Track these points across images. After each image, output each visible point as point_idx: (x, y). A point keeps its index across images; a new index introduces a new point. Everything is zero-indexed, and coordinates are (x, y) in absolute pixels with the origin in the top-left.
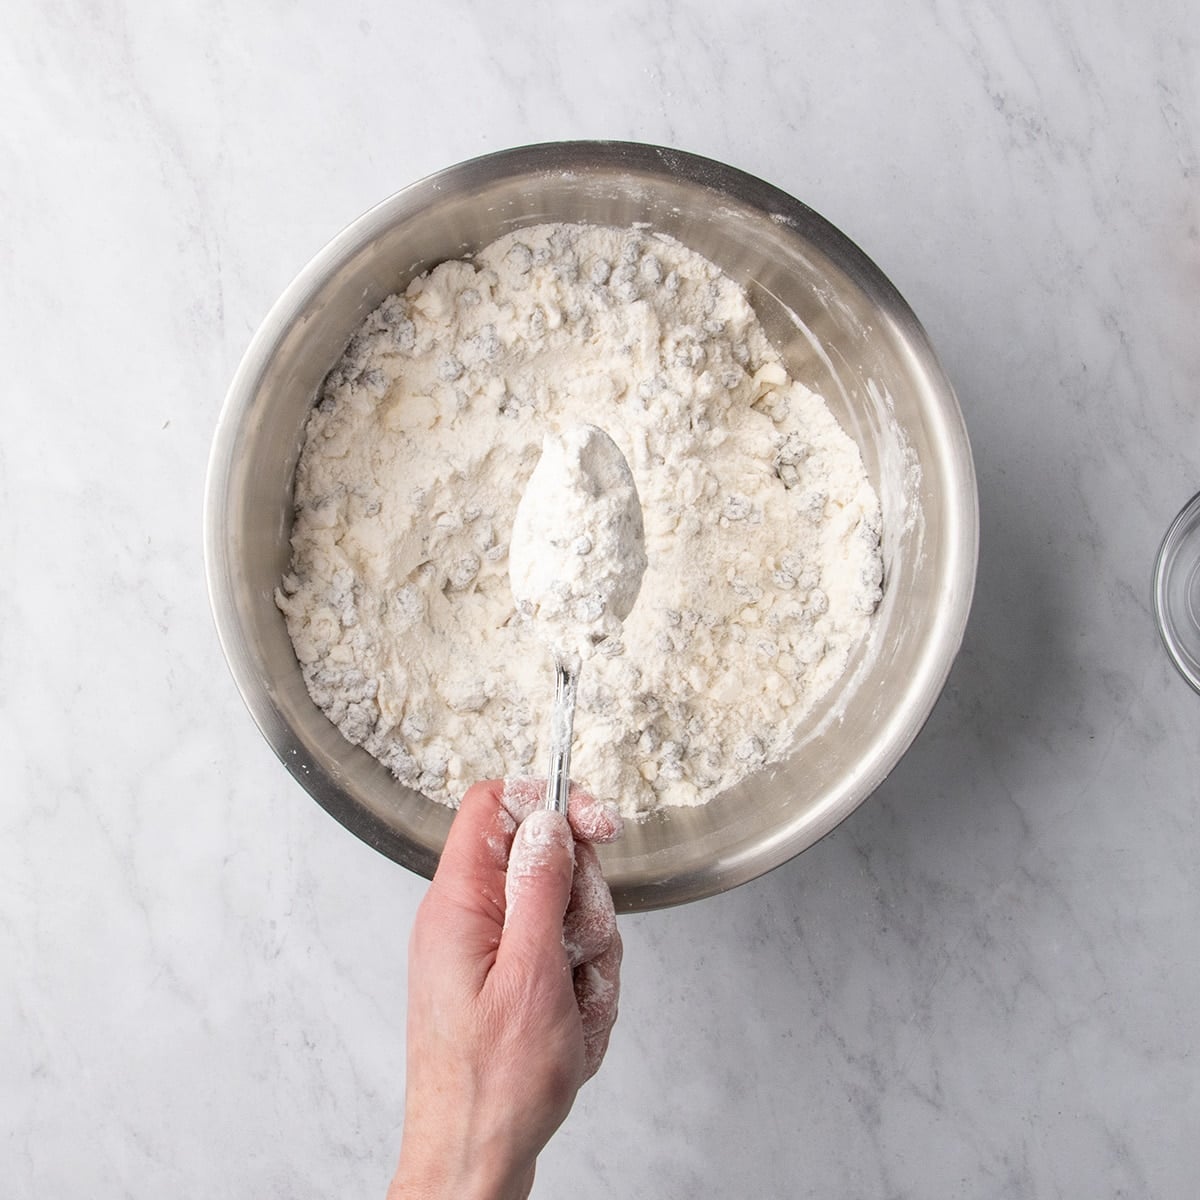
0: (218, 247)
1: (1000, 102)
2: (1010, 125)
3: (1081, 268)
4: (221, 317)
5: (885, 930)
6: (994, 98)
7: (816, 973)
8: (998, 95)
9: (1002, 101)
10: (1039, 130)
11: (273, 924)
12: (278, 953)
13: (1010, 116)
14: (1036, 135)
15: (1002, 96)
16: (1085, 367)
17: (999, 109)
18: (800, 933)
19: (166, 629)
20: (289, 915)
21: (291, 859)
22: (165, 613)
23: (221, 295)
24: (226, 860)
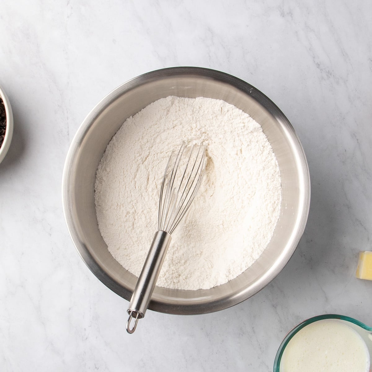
0: (67, 112)
1: (318, 65)
2: (321, 72)
3: (344, 118)
4: (68, 135)
5: (281, 331)
6: (316, 64)
7: (259, 345)
8: (318, 63)
9: (319, 65)
10: (331, 74)
11: (85, 329)
12: (87, 338)
13: (321, 70)
14: (330, 76)
15: (319, 63)
16: (346, 150)
17: (318, 67)
18: (254, 332)
19: (50, 235)
20: (91, 326)
21: (91, 309)
22: (50, 230)
23: (68, 127)
24: (70, 309)
